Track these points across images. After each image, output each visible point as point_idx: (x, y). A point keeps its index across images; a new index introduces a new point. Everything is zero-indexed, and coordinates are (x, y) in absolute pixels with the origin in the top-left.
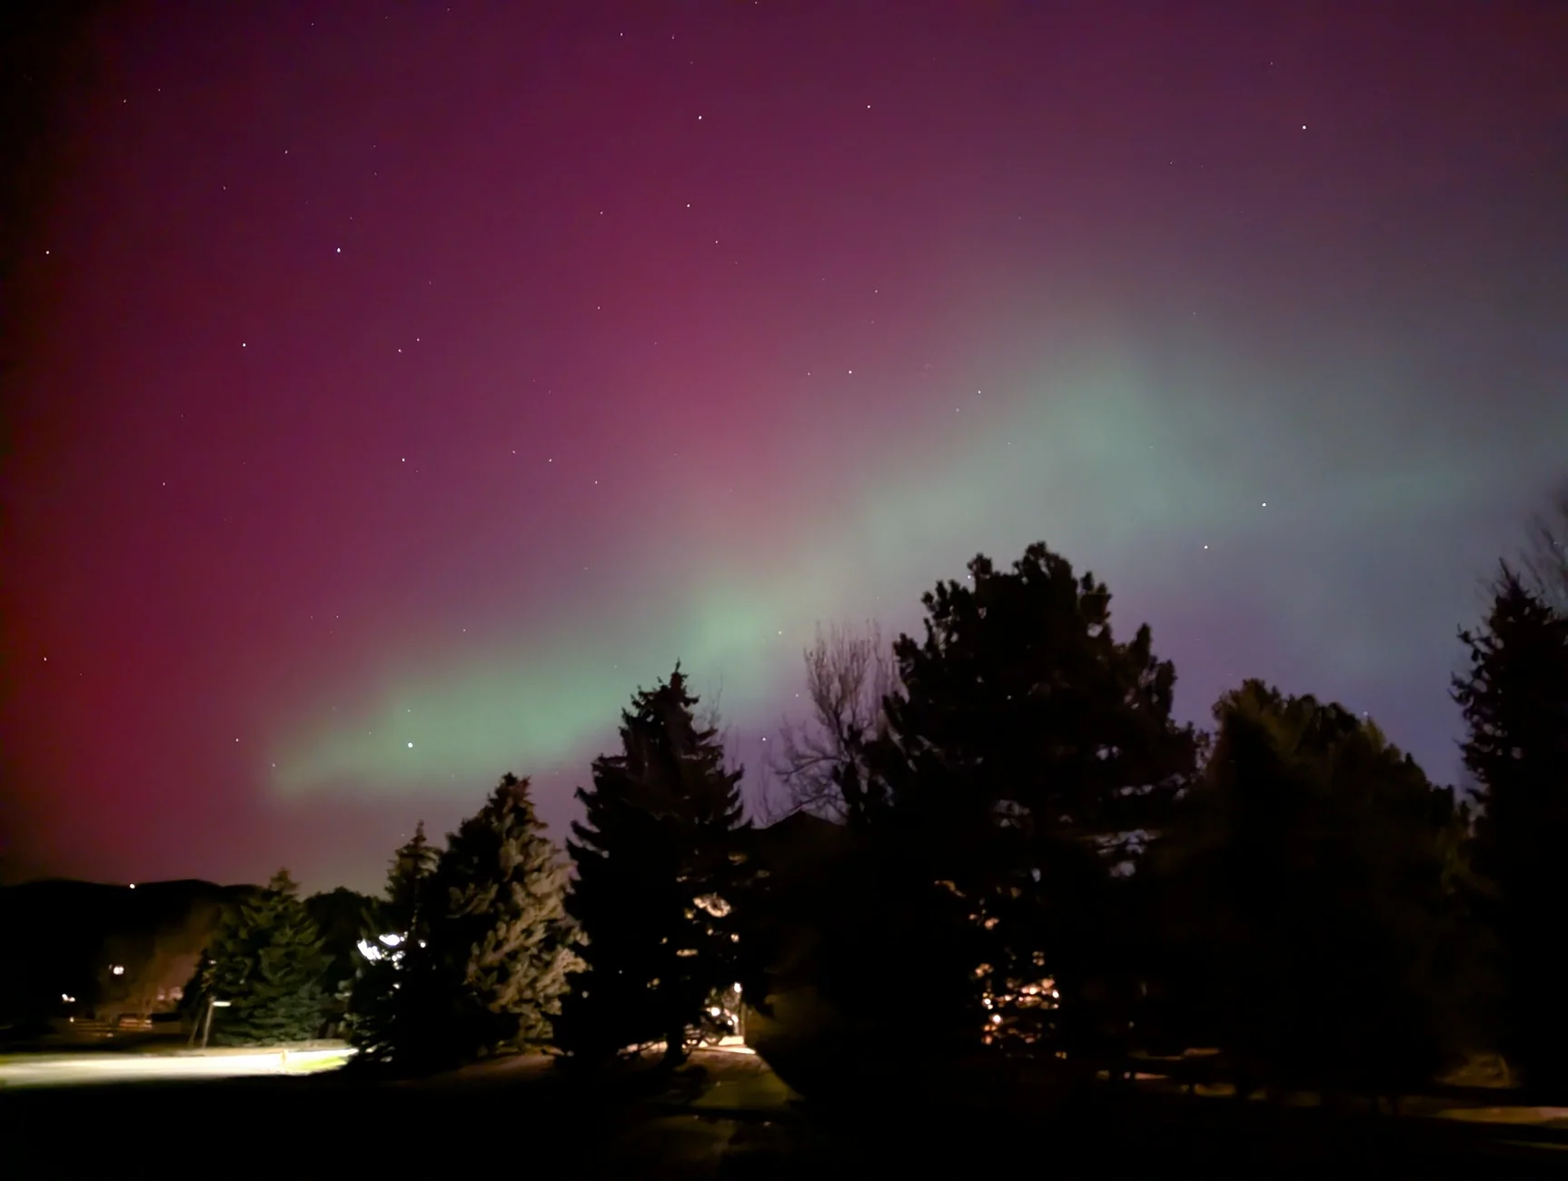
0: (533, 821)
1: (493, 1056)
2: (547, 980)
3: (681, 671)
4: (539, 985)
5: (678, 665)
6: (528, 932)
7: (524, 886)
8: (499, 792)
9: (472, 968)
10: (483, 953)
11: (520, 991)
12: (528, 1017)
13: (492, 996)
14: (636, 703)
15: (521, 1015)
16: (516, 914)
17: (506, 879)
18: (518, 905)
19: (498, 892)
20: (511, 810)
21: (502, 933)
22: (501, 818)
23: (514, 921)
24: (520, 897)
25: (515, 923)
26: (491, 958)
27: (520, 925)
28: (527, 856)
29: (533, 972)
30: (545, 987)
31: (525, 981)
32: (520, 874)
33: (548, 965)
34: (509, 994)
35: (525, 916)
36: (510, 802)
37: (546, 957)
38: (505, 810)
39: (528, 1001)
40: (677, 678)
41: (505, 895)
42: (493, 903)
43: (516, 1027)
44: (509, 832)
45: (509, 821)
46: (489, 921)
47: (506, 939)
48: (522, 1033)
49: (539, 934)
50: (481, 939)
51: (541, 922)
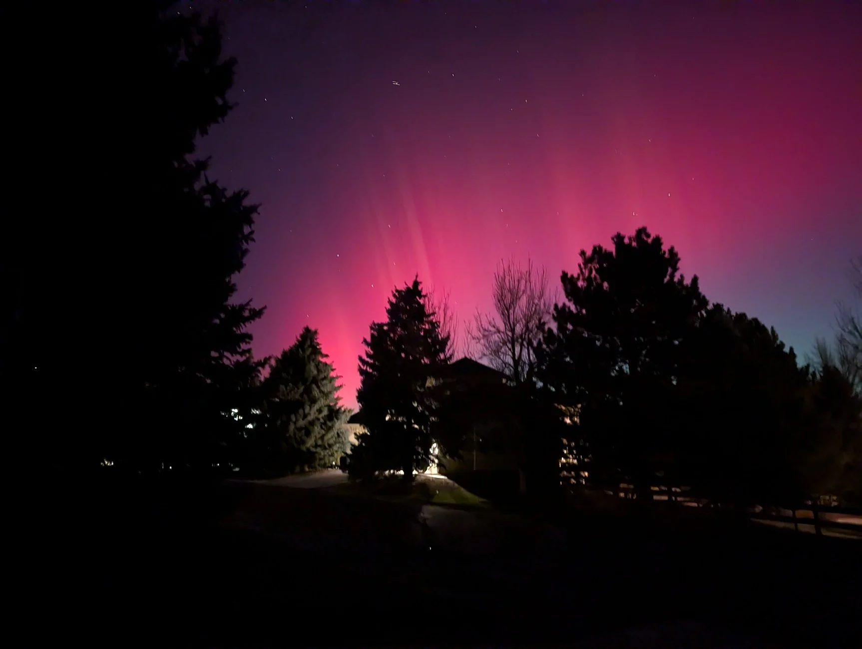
0: (321, 353)
1: (302, 472)
2: (329, 435)
3: (418, 280)
4: (326, 438)
5: (417, 276)
6: (320, 411)
7: (318, 387)
8: (302, 336)
9: (292, 427)
10: (297, 420)
11: (316, 441)
12: (320, 454)
13: (303, 442)
14: (394, 296)
15: (316, 452)
16: (313, 401)
17: (308, 383)
18: (315, 397)
19: (304, 389)
20: (309, 346)
21: (307, 409)
22: (304, 351)
23: (313, 405)
24: (316, 392)
25: (314, 406)
26: (302, 423)
27: (316, 407)
28: (319, 371)
29: (323, 432)
30: (329, 439)
31: (318, 436)
32: (315, 381)
33: (330, 429)
34: (310, 443)
35: (319, 402)
36: (309, 342)
37: (329, 424)
38: (306, 346)
39: (320, 446)
40: (416, 284)
41: (308, 391)
42: (302, 395)
43: (315, 458)
44: (309, 357)
45: (308, 352)
46: (300, 405)
47: (309, 414)
48: (317, 462)
49: (325, 412)
50: (296, 412)
51: (325, 406)
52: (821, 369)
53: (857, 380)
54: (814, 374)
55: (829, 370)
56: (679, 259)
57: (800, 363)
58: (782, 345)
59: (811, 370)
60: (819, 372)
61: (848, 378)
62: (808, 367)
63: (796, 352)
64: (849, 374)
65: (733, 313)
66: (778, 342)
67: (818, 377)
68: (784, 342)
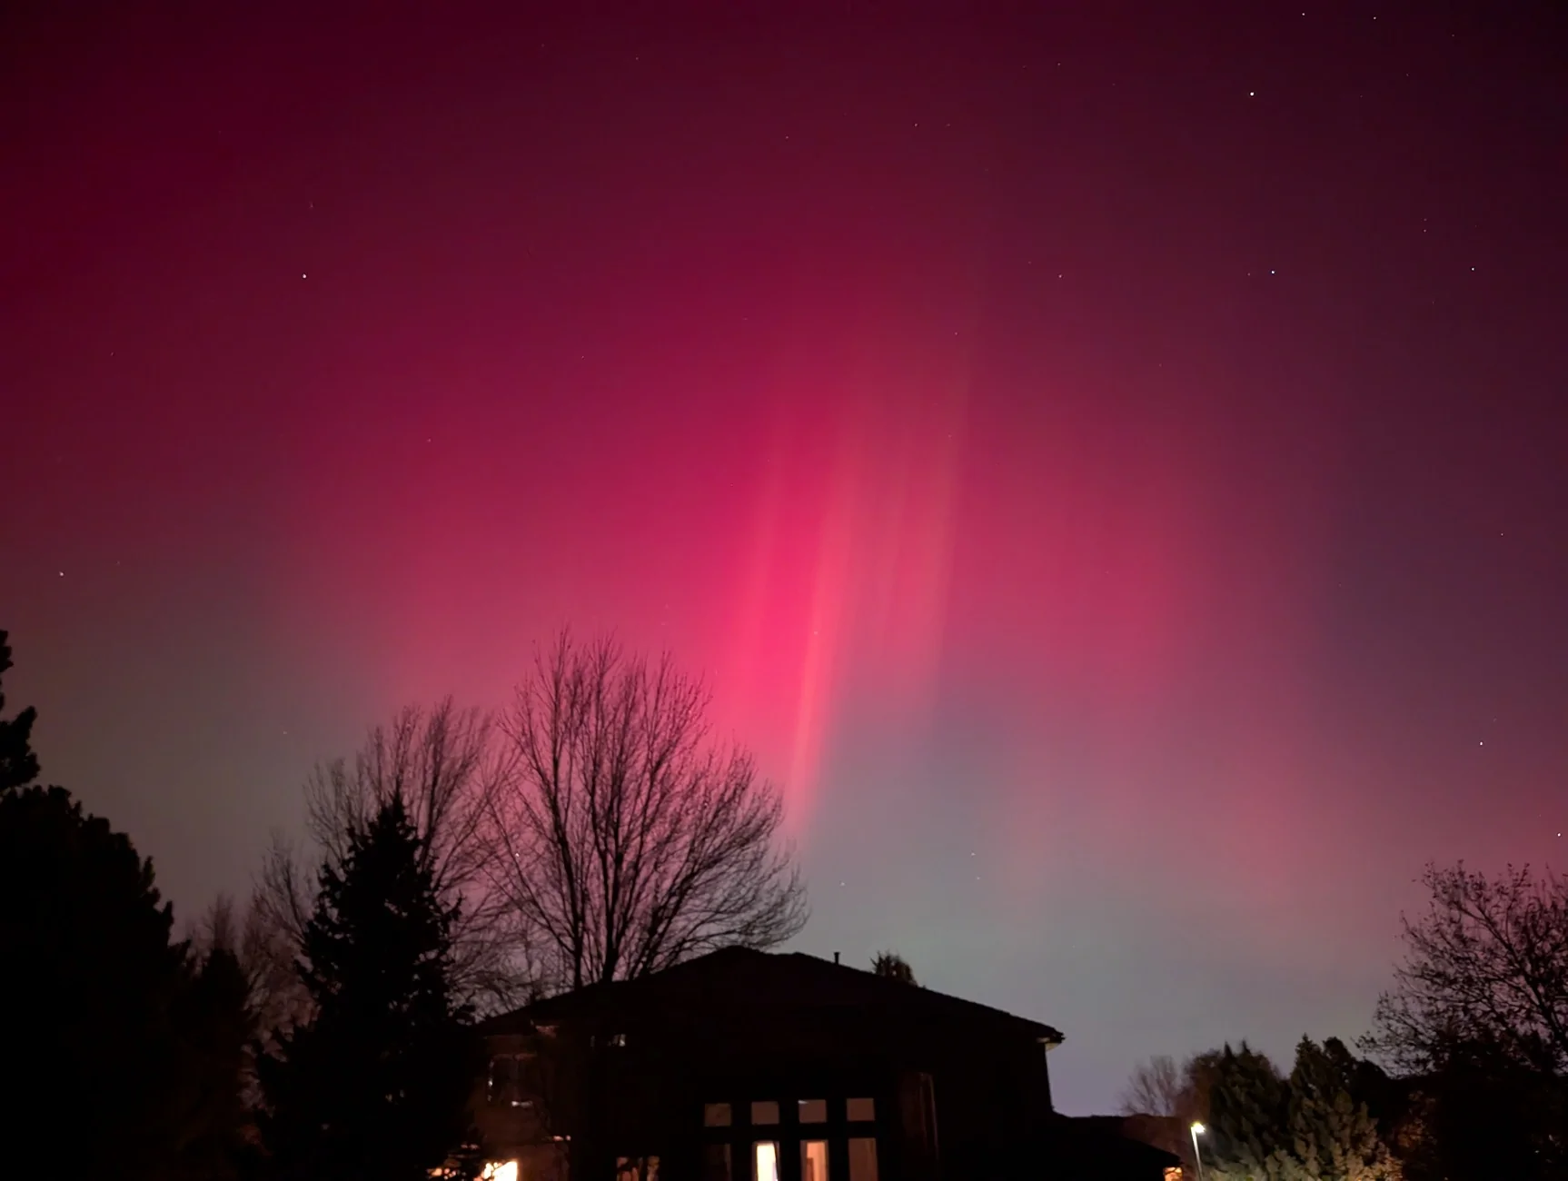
52: (208, 954)
53: (260, 981)
54: (192, 962)
55: (221, 957)
56: (11, 664)
57: (176, 936)
58: (156, 896)
59: (190, 953)
60: (204, 960)
61: (247, 976)
62: (187, 944)
63: (175, 913)
64: (252, 969)
65: (85, 815)
66: (150, 889)
67: (198, 969)
68: (162, 891)
